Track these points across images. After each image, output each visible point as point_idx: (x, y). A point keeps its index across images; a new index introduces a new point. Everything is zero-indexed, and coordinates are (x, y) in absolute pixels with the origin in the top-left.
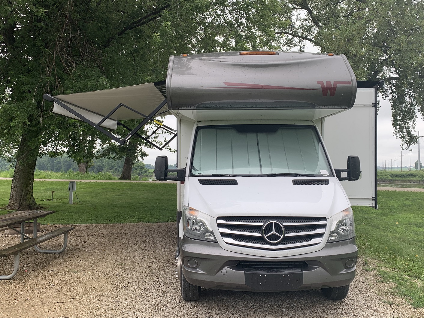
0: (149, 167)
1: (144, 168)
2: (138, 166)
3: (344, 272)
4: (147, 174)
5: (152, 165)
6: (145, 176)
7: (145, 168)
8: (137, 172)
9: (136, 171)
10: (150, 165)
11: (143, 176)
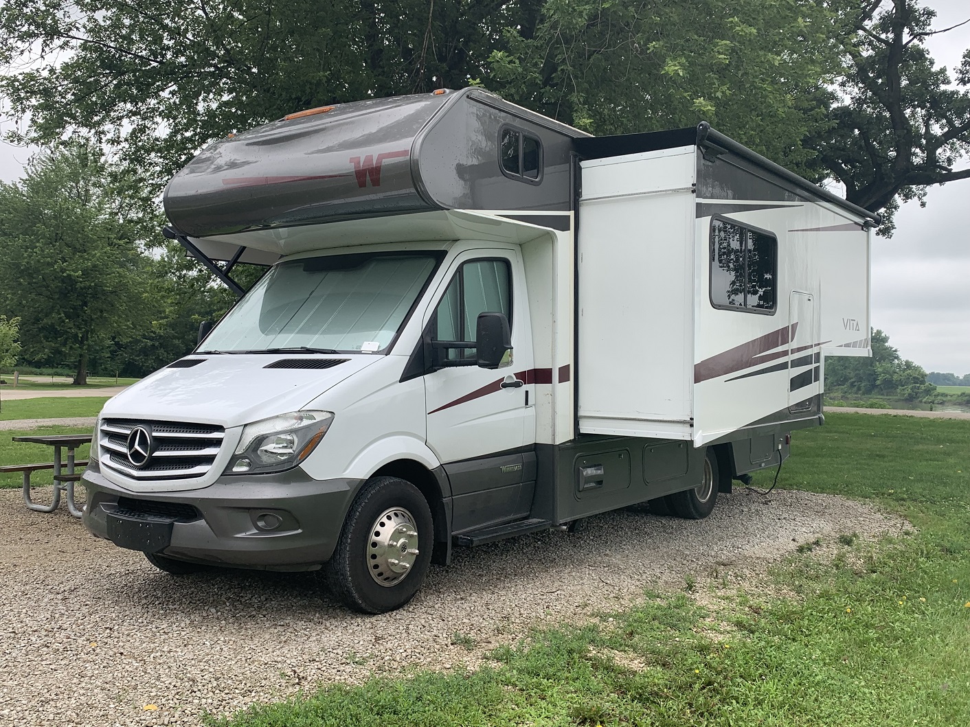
0: (949, 380)
1: (923, 382)
2: (909, 378)
3: (251, 535)
4: (931, 399)
5: (956, 375)
6: (925, 403)
7: (927, 384)
8: (906, 392)
9: (903, 390)
10: (952, 375)
11: (921, 402)
